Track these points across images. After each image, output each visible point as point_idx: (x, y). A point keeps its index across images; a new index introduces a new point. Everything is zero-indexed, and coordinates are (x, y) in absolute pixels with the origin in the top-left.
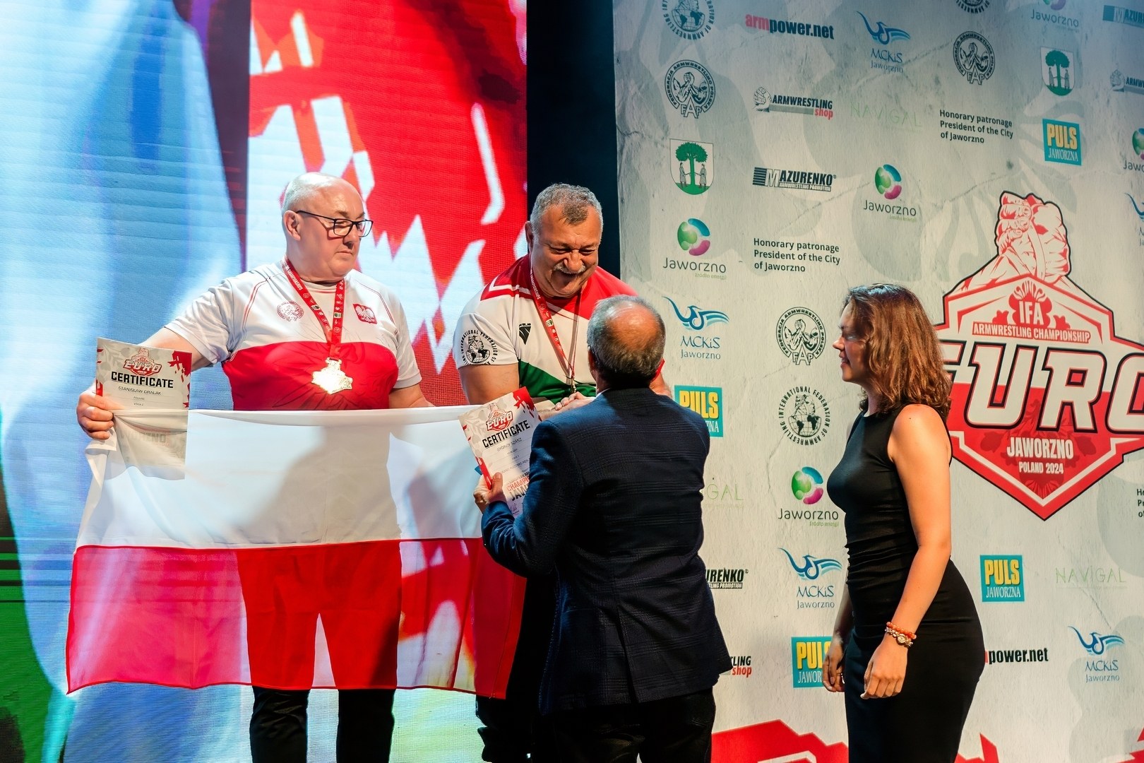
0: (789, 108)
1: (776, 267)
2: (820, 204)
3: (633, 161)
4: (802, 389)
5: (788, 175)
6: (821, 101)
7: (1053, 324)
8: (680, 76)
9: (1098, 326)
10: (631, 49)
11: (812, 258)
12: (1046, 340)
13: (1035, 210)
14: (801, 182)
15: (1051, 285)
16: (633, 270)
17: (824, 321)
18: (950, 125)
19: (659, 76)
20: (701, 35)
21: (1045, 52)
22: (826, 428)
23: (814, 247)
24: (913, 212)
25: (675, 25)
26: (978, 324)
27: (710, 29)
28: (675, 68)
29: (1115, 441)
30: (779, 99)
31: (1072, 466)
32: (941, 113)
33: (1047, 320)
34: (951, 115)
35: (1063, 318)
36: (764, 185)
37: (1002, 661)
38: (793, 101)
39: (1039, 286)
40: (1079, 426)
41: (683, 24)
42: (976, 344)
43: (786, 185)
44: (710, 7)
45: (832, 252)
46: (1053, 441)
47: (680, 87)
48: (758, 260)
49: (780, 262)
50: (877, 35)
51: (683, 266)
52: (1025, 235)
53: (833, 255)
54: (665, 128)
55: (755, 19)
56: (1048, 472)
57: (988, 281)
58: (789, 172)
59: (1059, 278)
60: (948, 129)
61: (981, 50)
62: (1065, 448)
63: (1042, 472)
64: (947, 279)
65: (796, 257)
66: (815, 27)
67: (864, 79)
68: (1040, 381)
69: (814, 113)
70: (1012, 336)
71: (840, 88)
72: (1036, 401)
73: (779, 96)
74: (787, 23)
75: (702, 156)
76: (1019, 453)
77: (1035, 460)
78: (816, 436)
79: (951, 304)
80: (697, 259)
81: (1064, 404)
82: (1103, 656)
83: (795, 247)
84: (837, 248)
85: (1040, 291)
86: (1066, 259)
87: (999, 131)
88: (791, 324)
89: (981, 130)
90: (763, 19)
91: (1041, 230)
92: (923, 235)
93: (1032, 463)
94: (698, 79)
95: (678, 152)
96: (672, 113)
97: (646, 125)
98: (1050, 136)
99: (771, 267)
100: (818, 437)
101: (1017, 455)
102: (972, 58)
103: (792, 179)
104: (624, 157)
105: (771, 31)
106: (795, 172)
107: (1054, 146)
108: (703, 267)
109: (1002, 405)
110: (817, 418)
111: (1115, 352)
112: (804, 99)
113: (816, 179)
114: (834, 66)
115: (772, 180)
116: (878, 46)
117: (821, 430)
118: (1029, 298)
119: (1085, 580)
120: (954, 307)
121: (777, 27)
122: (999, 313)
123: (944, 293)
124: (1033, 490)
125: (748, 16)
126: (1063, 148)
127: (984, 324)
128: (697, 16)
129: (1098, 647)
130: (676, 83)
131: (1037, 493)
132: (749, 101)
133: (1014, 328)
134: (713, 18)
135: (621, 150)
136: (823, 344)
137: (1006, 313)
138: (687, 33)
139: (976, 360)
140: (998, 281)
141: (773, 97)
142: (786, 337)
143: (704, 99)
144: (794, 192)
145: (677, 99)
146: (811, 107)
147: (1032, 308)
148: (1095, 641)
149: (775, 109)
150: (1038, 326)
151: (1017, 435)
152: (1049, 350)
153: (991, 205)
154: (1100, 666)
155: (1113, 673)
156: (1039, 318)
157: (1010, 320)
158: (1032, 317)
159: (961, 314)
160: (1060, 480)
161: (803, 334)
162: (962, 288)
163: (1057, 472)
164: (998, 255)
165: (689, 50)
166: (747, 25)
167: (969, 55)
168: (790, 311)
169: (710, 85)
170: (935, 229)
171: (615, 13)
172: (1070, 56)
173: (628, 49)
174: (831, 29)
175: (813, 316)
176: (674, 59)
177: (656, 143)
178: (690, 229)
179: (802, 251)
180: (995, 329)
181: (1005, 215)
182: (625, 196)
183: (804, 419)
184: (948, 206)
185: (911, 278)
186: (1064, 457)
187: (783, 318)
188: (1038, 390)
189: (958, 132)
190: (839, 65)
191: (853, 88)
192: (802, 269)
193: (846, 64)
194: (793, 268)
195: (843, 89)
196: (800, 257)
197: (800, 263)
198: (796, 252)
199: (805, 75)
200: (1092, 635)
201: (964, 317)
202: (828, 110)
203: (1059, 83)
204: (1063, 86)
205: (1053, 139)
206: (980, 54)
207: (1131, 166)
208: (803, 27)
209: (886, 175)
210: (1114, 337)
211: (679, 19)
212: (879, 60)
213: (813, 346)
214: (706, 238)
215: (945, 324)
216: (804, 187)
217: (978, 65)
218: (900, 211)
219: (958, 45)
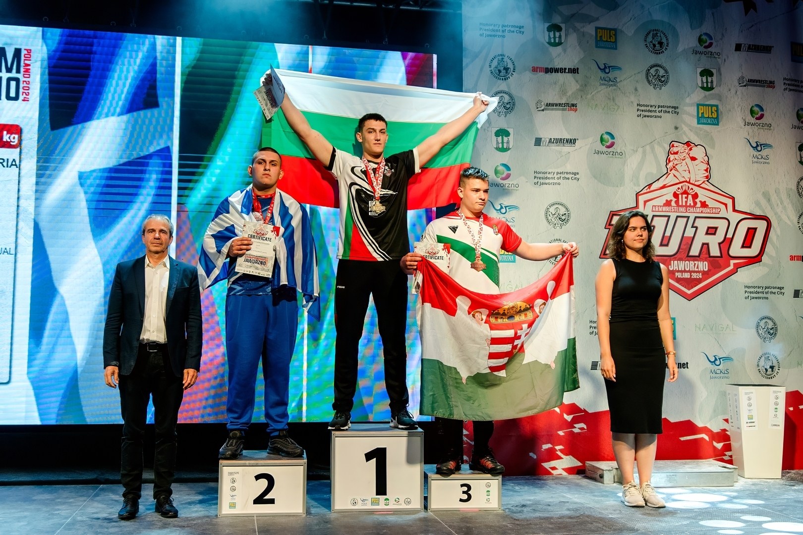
0: (554, 108)
1: (546, 184)
2: (569, 153)
4: (557, 240)
5: (553, 140)
6: (571, 104)
7: (699, 205)
9: (726, 205)
11: (564, 179)
12: (694, 213)
13: (691, 149)
14: (559, 143)
15: (698, 186)
17: (569, 207)
18: (642, 111)
20: (508, 78)
21: (699, 70)
23: (565, 173)
24: (621, 154)
25: (496, 75)
26: (655, 206)
27: (513, 75)
28: (495, 94)
29: (732, 262)
30: (548, 105)
31: (706, 274)
32: (638, 105)
33: (695, 203)
34: (641, 106)
35: (705, 202)
36: (540, 146)
38: (556, 105)
39: (691, 186)
40: (712, 254)
41: (499, 73)
42: (654, 216)
43: (552, 145)
44: (514, 64)
45: (575, 175)
46: (695, 262)
48: (536, 181)
49: (547, 181)
50: (603, 70)
51: (497, 185)
52: (684, 161)
54: (489, 123)
55: (537, 68)
56: (692, 277)
57: (661, 185)
59: (703, 182)
60: (641, 113)
61: (662, 72)
62: (703, 266)
63: (689, 277)
64: (639, 185)
65: (556, 178)
66: (569, 69)
67: (596, 91)
68: (690, 232)
69: (567, 110)
70: (674, 212)
71: (582, 97)
72: (687, 243)
73: (549, 103)
74: (554, 68)
75: (507, 134)
76: (676, 268)
77: (685, 271)
79: (640, 196)
80: (504, 182)
81: (703, 244)
82: (721, 367)
84: (578, 173)
85: (692, 189)
86: (707, 172)
87: (671, 111)
88: (552, 210)
89: (660, 112)
90: (542, 68)
91: (693, 159)
92: (626, 165)
93: (683, 273)
94: (507, 99)
95: (495, 133)
96: (493, 116)
98: (701, 112)
99: (543, 184)
101: (675, 269)
102: (656, 77)
103: (555, 142)
105: (546, 73)
106: (556, 139)
107: (703, 117)
108: (507, 185)
111: (735, 218)
112: (562, 104)
114: (578, 87)
115: (544, 143)
116: (603, 75)
118: (685, 192)
119: (712, 329)
120: (642, 199)
121: (548, 71)
122: (667, 200)
123: (636, 192)
124: (683, 286)
125: (533, 67)
126: (708, 117)
127: (658, 206)
128: (506, 69)
129: (718, 362)
131: (685, 288)
132: (532, 106)
133: (675, 208)
134: (515, 70)
136: (569, 219)
137: (671, 200)
139: (653, 224)
140: (667, 185)
141: (546, 104)
142: (550, 216)
143: (509, 107)
144: (555, 148)
146: (566, 107)
147: (687, 198)
148: (716, 360)
149: (546, 109)
150: (690, 206)
151: (675, 259)
152: (696, 217)
153: (664, 148)
154: (718, 372)
155: (726, 375)
156: (690, 201)
157: (673, 204)
158: (686, 202)
159: (645, 202)
160: (699, 281)
161: (559, 214)
162: (647, 190)
163: (698, 277)
164: (667, 172)
165: (503, 86)
166: (533, 71)
167: (655, 75)
168: (552, 204)
169: (513, 101)
170: (633, 162)
171: (464, 72)
172: (714, 71)
174: (578, 69)
175: (564, 206)
176: (495, 90)
177: (485, 130)
179: (559, 176)
180: (664, 209)
181: (673, 153)
184: (640, 150)
185: (619, 186)
186: (702, 270)
187: (549, 207)
188: (689, 238)
189: (647, 114)
190: (581, 86)
191: (589, 96)
192: (559, 184)
193: (586, 85)
194: (554, 184)
195: (584, 97)
196: (558, 178)
197: (558, 181)
198: (556, 176)
199: (563, 92)
200: (714, 356)
201: (647, 203)
202: (575, 108)
203: (707, 85)
204: (709, 86)
205: (702, 113)
206: (661, 74)
207: (749, 124)
208: (563, 70)
209: (606, 137)
210: (734, 210)
211: (497, 71)
212: (604, 82)
213: (564, 220)
214: (509, 172)
215: (637, 207)
216: (561, 145)
217: (659, 80)
218: (614, 154)
219: (648, 71)
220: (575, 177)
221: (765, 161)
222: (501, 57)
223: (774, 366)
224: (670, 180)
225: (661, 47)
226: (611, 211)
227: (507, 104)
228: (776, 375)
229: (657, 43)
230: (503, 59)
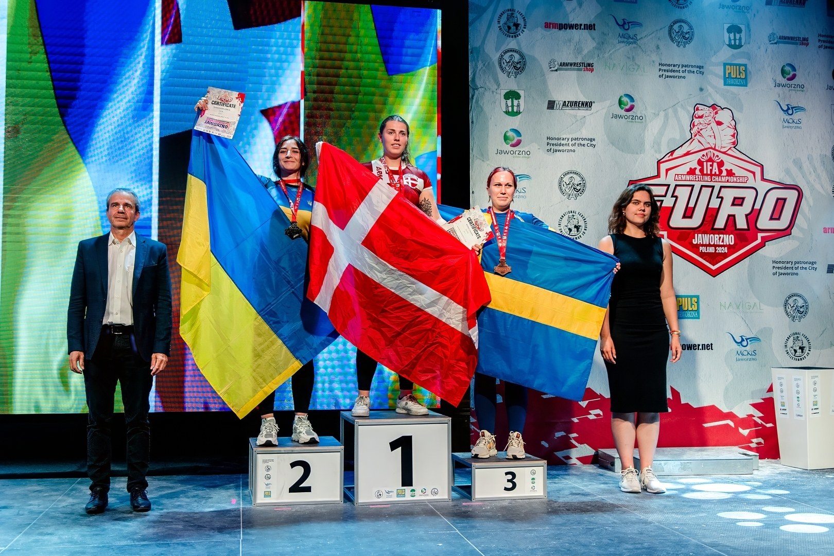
0: (569, 68)
1: (559, 151)
2: (585, 117)
3: (479, 102)
4: (571, 212)
5: (567, 103)
6: (587, 63)
7: (724, 173)
8: (507, 57)
9: (754, 173)
11: (579, 145)
12: (720, 182)
13: (716, 113)
14: (574, 106)
15: (724, 153)
16: (478, 156)
17: (585, 176)
18: (665, 70)
19: (495, 57)
20: (519, 35)
21: (726, 26)
22: (585, 231)
23: (581, 139)
24: (641, 118)
26: (678, 175)
27: (524, 31)
28: (504, 53)
29: (760, 235)
30: (563, 65)
31: (732, 249)
32: (659, 64)
33: (721, 172)
34: (663, 65)
35: (731, 170)
36: (553, 109)
37: (685, 349)
39: (716, 153)
40: (738, 227)
41: (509, 30)
42: (676, 186)
43: (566, 108)
44: (524, 20)
45: (591, 141)
46: (720, 235)
47: (507, 63)
48: (549, 147)
49: (561, 148)
50: (622, 26)
51: (506, 152)
52: (709, 126)
54: (498, 84)
55: (550, 24)
56: (717, 252)
57: (685, 152)
58: (568, 101)
59: (730, 149)
60: (663, 73)
61: (686, 28)
62: (729, 239)
63: (714, 251)
64: (660, 152)
65: (570, 145)
66: (585, 25)
67: (613, 50)
68: (715, 204)
69: (583, 70)
70: (698, 181)
71: (598, 56)
72: (712, 215)
73: (563, 63)
74: (569, 24)
76: (700, 242)
77: (710, 245)
78: (578, 236)
80: (514, 149)
81: (729, 216)
82: (747, 348)
83: (570, 140)
84: (594, 140)
85: (717, 156)
86: (734, 138)
87: (695, 71)
88: (566, 179)
89: (683, 72)
90: (555, 24)
91: (719, 123)
92: (646, 130)
93: (708, 248)
94: (517, 57)
95: (504, 96)
96: (502, 76)
97: (487, 83)
98: (727, 72)
99: (556, 151)
100: (580, 236)
101: (699, 243)
102: (679, 34)
103: (569, 105)
104: (474, 101)
105: (560, 29)
106: (571, 102)
107: (730, 77)
108: (517, 152)
109: (691, 217)
110: (580, 226)
111: (763, 187)
112: (577, 63)
114: (595, 45)
115: (558, 106)
116: (622, 31)
117: (582, 232)
118: (710, 160)
119: (738, 308)
120: (664, 167)
121: (562, 27)
122: (691, 169)
123: (658, 159)
124: (707, 261)
125: (545, 23)
126: (736, 78)
127: (681, 175)
128: (517, 25)
129: (745, 343)
130: (504, 61)
131: (710, 263)
132: (545, 66)
133: (700, 176)
134: (525, 26)
135: (473, 96)
136: (584, 189)
137: (695, 169)
138: (511, 35)
139: (675, 194)
140: (691, 152)
141: (560, 64)
142: (564, 186)
143: (520, 67)
144: (570, 112)
145: (505, 69)
146: (581, 67)
148: (743, 340)
149: (560, 70)
150: (715, 175)
151: (699, 232)
152: (721, 187)
153: (688, 111)
154: (745, 353)
155: (754, 357)
156: (716, 170)
157: (697, 172)
158: (711, 170)
160: (725, 256)
161: (573, 184)
162: (669, 157)
163: (723, 252)
164: (692, 138)
165: (512, 44)
166: (546, 27)
167: (678, 32)
168: (566, 173)
169: (524, 60)
170: (653, 127)
171: (470, 29)
172: (743, 27)
173: (478, 46)
174: (594, 25)
175: (579, 175)
176: (504, 48)
177: (493, 92)
178: (510, 134)
179: (574, 142)
180: (688, 177)
181: (697, 116)
182: (474, 120)
183: (572, 227)
184: (662, 114)
185: (639, 153)
186: (728, 244)
187: (562, 176)
188: (713, 209)
189: (670, 74)
190: (598, 44)
191: (607, 55)
192: (574, 151)
193: (603, 43)
194: (569, 151)
195: (601, 56)
196: (572, 145)
197: (573, 148)
198: (571, 143)
199: (579, 51)
200: (741, 337)
201: (669, 172)
202: (591, 67)
203: (735, 42)
204: (737, 44)
205: (730, 74)
206: (685, 31)
207: (779, 85)
208: (578, 26)
209: (625, 99)
210: (763, 179)
211: (507, 28)
212: (623, 39)
213: (579, 190)
214: (520, 138)
215: (658, 176)
216: (576, 108)
217: (683, 37)
218: (633, 118)
219: (671, 27)
220: (591, 143)
221: (796, 125)
222: (510, 12)
223: (804, 347)
224: (695, 146)
225: (685, 1)
226: (630, 181)
227: (517, 63)
228: (806, 356)
230: (512, 14)
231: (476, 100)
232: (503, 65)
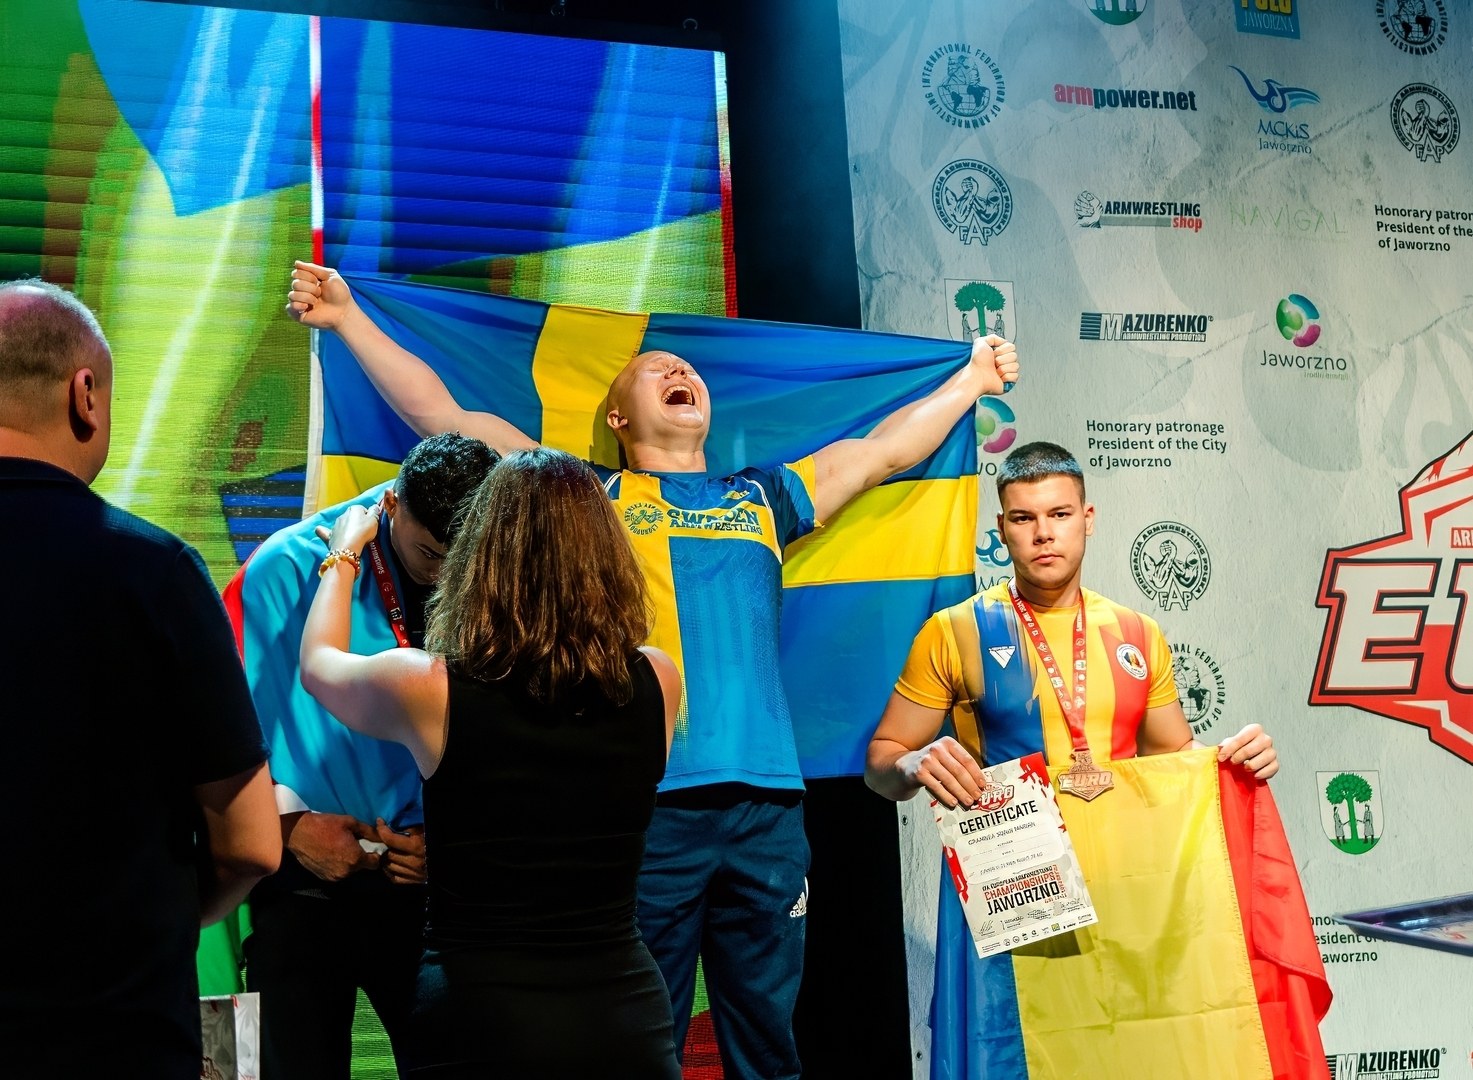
0: (1131, 219)
1: (1125, 463)
2: (1189, 361)
3: (886, 316)
4: (1176, 648)
5: (1135, 320)
6: (1182, 204)
8: (955, 183)
10: (876, 150)
11: (1181, 445)
14: (1157, 329)
17: (1206, 539)
18: (1392, 227)
19: (923, 186)
20: (985, 121)
22: (1219, 706)
23: (1184, 427)
24: (1341, 364)
25: (945, 109)
26: (1459, 530)
27: (999, 110)
28: (947, 172)
30: (1114, 208)
32: (1377, 210)
34: (1388, 212)
36: (1098, 339)
38: (1138, 208)
41: (956, 105)
42: (1459, 562)
43: (1133, 336)
44: (997, 78)
45: (1213, 433)
47: (957, 201)
48: (1094, 453)
49: (1130, 454)
50: (1266, 100)
53: (1215, 438)
54: (936, 264)
55: (1070, 89)
58: (1137, 316)
60: (1389, 233)
61: (1436, 110)
64: (1404, 464)
65: (1155, 444)
66: (1165, 94)
67: (1251, 167)
69: (1172, 223)
71: (1211, 182)
73: (1115, 203)
74: (1121, 92)
75: (996, 301)
78: (1203, 720)
79: (1411, 500)
80: (997, 458)
83: (1153, 429)
84: (1221, 428)
88: (1153, 548)
89: (1442, 231)
90: (1082, 89)
92: (1359, 400)
94: (984, 187)
95: (957, 298)
96: (947, 241)
97: (905, 261)
99: (1116, 463)
100: (1208, 722)
102: (1421, 124)
103: (1142, 326)
104: (872, 312)
105: (1097, 106)
106: (1147, 316)
110: (1205, 691)
112: (1155, 204)
113: (1180, 323)
114: (1198, 153)
115: (1110, 330)
116: (1268, 116)
117: (1211, 710)
120: (1418, 506)
121: (1106, 99)
123: (1399, 485)
125: (1057, 87)
127: (1469, 530)
128: (977, 92)
130: (949, 194)
132: (1066, 211)
134: (1002, 93)
135: (868, 301)
136: (1207, 577)
139: (1459, 588)
141: (1105, 205)
142: (1147, 570)
143: (995, 215)
144: (1146, 346)
145: (952, 218)
146: (1166, 215)
149: (1108, 222)
153: (1468, 346)
159: (1430, 517)
161: (1174, 563)
162: (1429, 477)
165: (968, 145)
166: (1058, 100)
167: (1418, 119)
168: (1151, 528)
169: (1004, 194)
170: (1378, 390)
171: (848, 98)
173: (872, 151)
174: (1192, 95)
175: (1189, 534)
176: (945, 157)
177: (923, 288)
178: (983, 413)
179: (1164, 436)
183: (1182, 695)
184: (1398, 351)
185: (1345, 467)
187: (1141, 539)
189: (1406, 237)
190: (1207, 148)
191: (1233, 183)
192: (1167, 463)
193: (1219, 148)
194: (1153, 463)
195: (1218, 184)
196: (1163, 445)
197: (1163, 454)
198: (1156, 440)
199: (1157, 169)
201: (1434, 521)
202: (1194, 218)
206: (1434, 116)
208: (1147, 97)
209: (1293, 310)
211: (949, 98)
212: (1271, 138)
213: (1191, 580)
214: (1010, 426)
215: (1405, 534)
216: (1164, 337)
217: (1431, 132)
218: (1320, 365)
219: (1397, 104)
222: (955, 55)
225: (1426, 32)
226: (1329, 550)
227: (988, 203)
229: (1413, 19)
230: (963, 58)
231: (878, 311)
232: (946, 206)
